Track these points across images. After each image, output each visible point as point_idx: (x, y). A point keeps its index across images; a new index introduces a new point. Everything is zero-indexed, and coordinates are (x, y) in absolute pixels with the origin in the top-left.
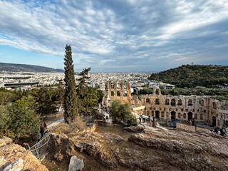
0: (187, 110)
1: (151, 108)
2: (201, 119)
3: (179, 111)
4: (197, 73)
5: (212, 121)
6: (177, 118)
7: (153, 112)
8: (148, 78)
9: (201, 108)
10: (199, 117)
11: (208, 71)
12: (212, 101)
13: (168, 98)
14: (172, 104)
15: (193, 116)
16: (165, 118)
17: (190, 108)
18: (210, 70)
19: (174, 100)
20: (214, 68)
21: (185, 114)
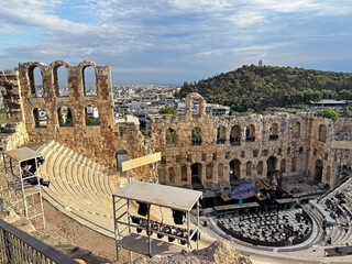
0: (266, 152)
1: (179, 159)
2: (293, 170)
3: (249, 156)
4: (268, 82)
5: (313, 171)
6: (243, 175)
7: (184, 168)
8: (175, 95)
9: (294, 144)
10: (289, 165)
11: (286, 79)
12: (318, 122)
13: (224, 123)
14: (232, 140)
15: (278, 167)
16: (216, 180)
17: (272, 146)
18: (289, 76)
19: (237, 128)
20: (294, 73)
21: (261, 163)
